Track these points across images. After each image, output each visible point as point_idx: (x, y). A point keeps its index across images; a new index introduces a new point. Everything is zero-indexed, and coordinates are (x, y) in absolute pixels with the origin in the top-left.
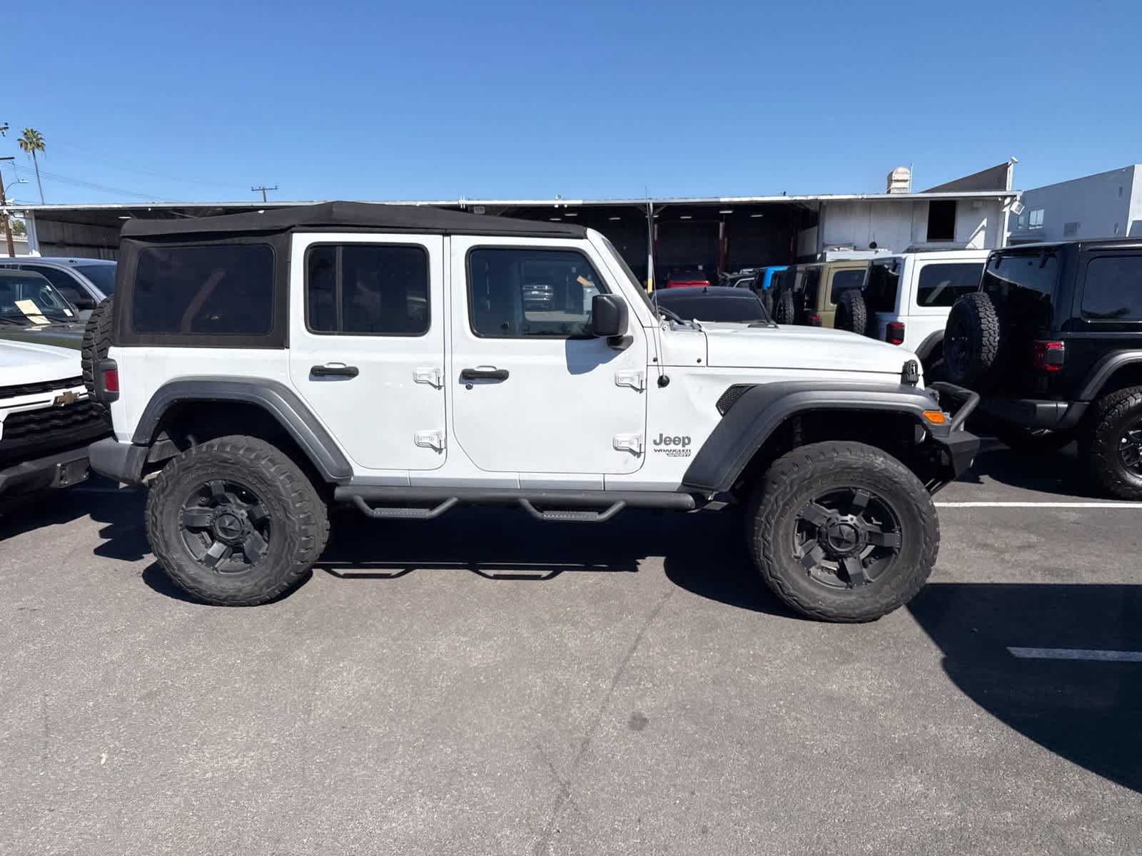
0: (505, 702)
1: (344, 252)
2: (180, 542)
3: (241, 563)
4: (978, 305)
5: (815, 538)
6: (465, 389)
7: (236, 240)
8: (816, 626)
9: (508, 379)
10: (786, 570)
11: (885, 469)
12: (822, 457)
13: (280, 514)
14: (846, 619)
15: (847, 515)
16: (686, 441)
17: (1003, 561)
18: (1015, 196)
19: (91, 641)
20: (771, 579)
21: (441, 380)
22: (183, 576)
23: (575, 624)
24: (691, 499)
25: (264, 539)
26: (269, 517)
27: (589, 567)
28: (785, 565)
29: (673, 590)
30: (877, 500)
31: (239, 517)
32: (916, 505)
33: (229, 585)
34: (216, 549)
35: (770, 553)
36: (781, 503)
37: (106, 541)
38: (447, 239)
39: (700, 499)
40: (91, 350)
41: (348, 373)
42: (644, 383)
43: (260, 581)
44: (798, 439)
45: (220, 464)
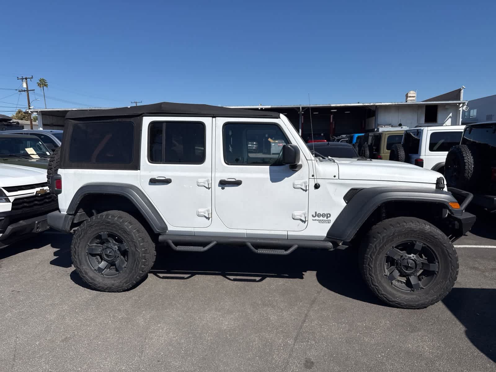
0: (240, 350)
1: (166, 125)
2: (87, 261)
3: (114, 271)
4: (462, 151)
5: (394, 266)
6: (221, 189)
7: (117, 120)
8: (396, 310)
9: (242, 185)
10: (380, 282)
11: (430, 231)
12: (398, 225)
13: (133, 249)
14: (411, 307)
15: (411, 254)
16: (329, 215)
17: (485, 276)
18: (465, 103)
19: (42, 308)
20: (372, 286)
21: (210, 185)
22: (87, 278)
23: (273, 307)
24: (331, 244)
25: (126, 260)
26: (128, 250)
27: (279, 275)
28: (380, 279)
29: (321, 290)
30: (426, 247)
31: (114, 249)
32: (446, 250)
33: (109, 282)
34: (103, 264)
35: (372, 273)
36: (378, 248)
37: (56, 257)
38: (214, 119)
39: (335, 244)
40: (51, 170)
41: (167, 181)
42: (307, 187)
43: (123, 280)
44: (384, 215)
45: (106, 224)
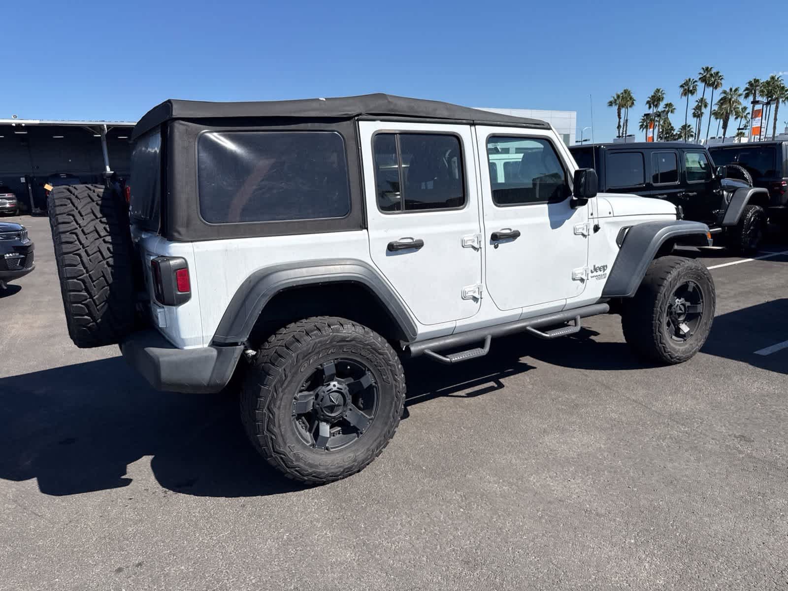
1: (401, 139)
6: (494, 249)
9: (520, 237)
16: (605, 268)
21: (479, 243)
24: (607, 305)
26: (376, 384)
30: (696, 287)
33: (343, 459)
38: (473, 128)
41: (416, 246)
43: (371, 445)
45: (338, 344)
